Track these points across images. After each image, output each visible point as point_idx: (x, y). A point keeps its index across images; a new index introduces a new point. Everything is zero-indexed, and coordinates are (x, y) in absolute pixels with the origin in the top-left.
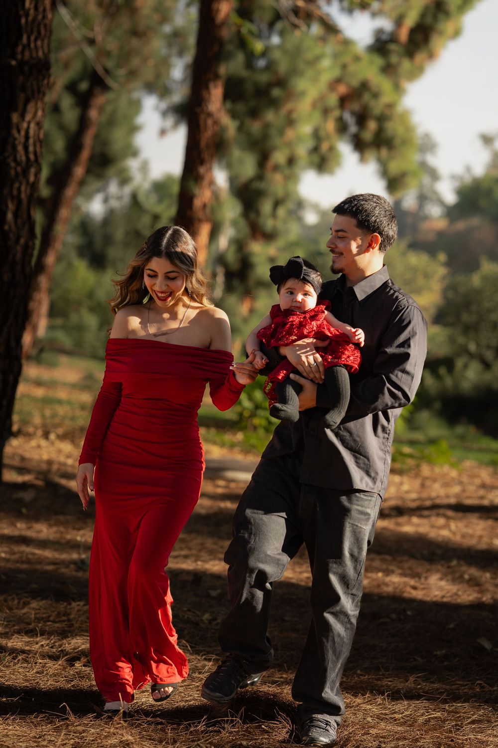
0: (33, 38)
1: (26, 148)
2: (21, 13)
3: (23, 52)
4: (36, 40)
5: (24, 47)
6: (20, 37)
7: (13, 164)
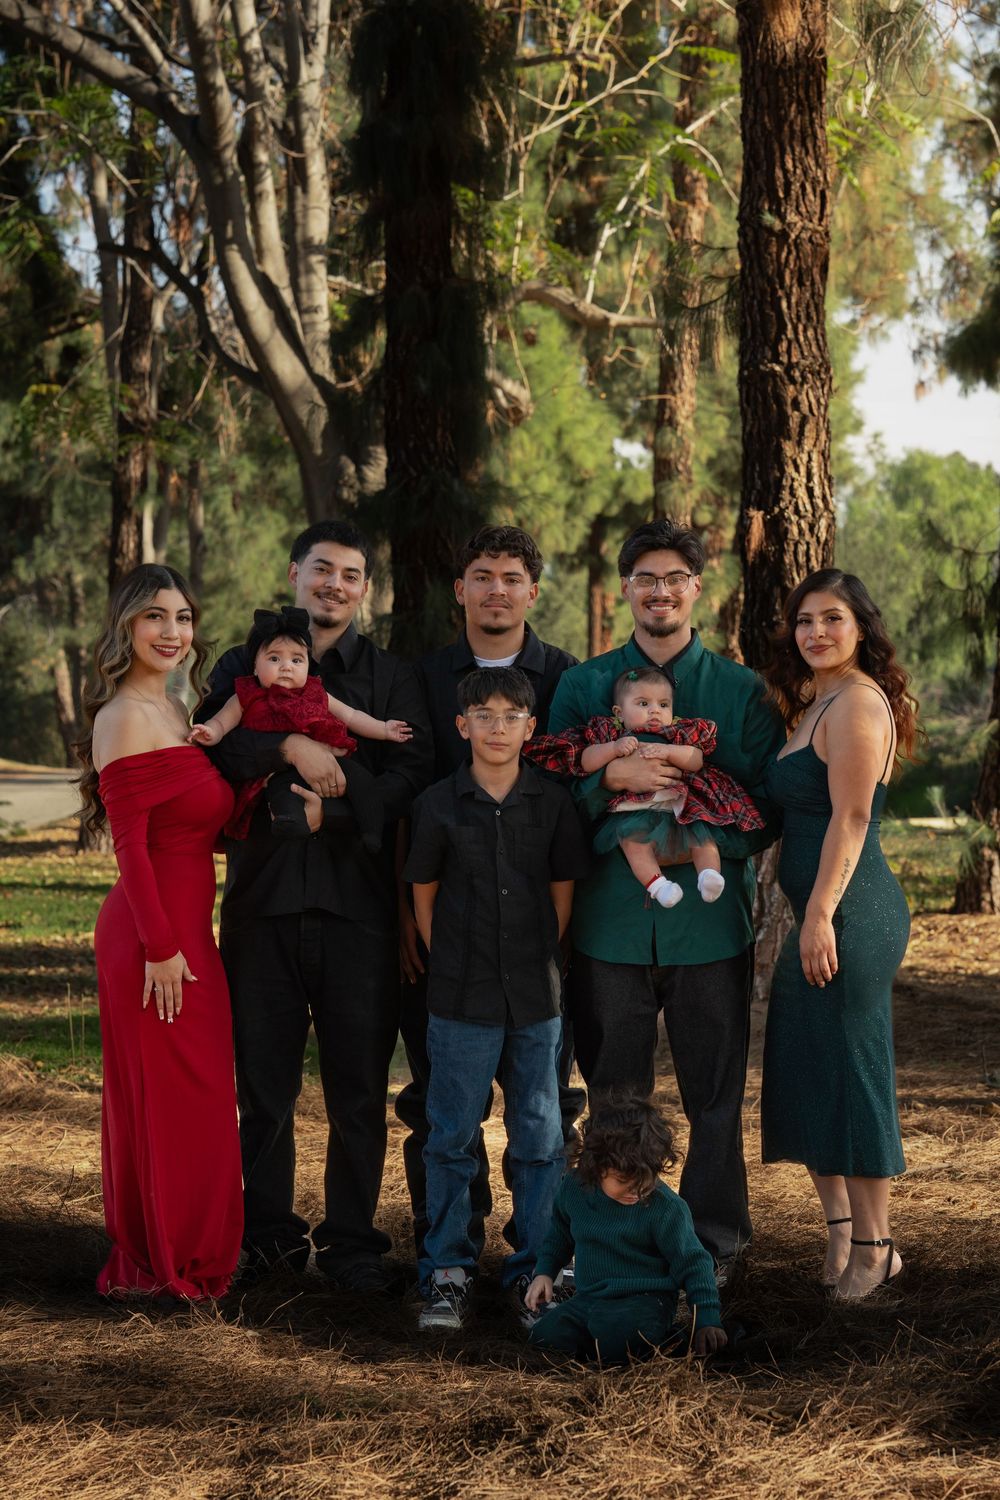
0: (801, 327)
1: (810, 491)
2: (780, 293)
3: (789, 352)
4: (805, 330)
5: (790, 342)
6: (782, 328)
7: (794, 518)
